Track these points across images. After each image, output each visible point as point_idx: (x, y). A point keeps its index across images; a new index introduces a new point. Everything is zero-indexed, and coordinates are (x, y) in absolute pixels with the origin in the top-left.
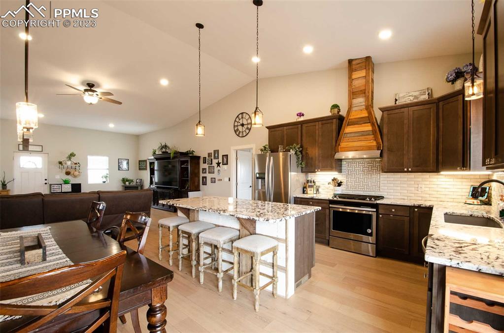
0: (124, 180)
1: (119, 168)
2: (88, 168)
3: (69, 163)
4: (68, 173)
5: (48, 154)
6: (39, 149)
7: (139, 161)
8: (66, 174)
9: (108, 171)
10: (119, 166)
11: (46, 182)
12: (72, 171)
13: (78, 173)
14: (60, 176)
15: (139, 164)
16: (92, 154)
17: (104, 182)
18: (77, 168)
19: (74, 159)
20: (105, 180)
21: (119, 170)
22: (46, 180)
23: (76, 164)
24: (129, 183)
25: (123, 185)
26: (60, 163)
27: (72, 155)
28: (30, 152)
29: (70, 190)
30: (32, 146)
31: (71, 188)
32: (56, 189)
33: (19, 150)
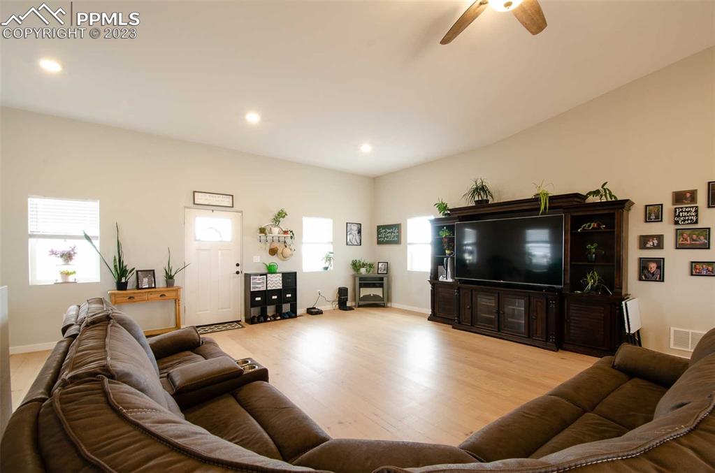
0: (356, 266)
2: (304, 240)
3: (276, 230)
4: (273, 252)
5: (241, 212)
6: (227, 201)
7: (379, 227)
8: (270, 253)
9: (331, 246)
10: (347, 236)
11: (238, 269)
12: (280, 247)
13: (290, 252)
14: (260, 258)
15: (379, 233)
16: (310, 214)
17: (326, 268)
18: (288, 241)
19: (285, 224)
20: (327, 265)
22: (238, 265)
23: (285, 232)
24: (368, 271)
25: (355, 274)
26: (262, 231)
27: (281, 215)
28: (213, 208)
29: (280, 286)
30: (217, 195)
31: (281, 282)
32: (259, 284)
33: (194, 204)
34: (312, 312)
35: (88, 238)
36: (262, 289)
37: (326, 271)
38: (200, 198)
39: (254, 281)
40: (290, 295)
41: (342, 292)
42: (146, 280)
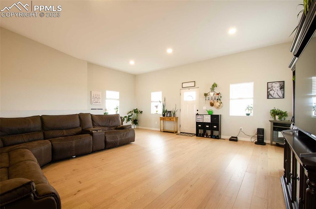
1: (269, 96)
3: (212, 94)
4: (212, 104)
6: (193, 84)
8: (210, 105)
9: (252, 100)
10: (268, 92)
11: (198, 112)
12: (215, 102)
13: (219, 104)
14: (206, 107)
17: (248, 115)
19: (217, 90)
20: (248, 112)
21: (268, 98)
22: (197, 110)
23: (218, 94)
24: (280, 118)
25: (272, 119)
26: (206, 95)
27: (215, 86)
28: (189, 88)
29: (209, 121)
30: (188, 83)
31: (210, 119)
32: (200, 119)
33: (182, 87)
34: (234, 139)
35: (160, 102)
36: (201, 121)
37: (248, 116)
38: (184, 85)
39: (198, 117)
40: (216, 127)
41: (260, 132)
42: (169, 114)
